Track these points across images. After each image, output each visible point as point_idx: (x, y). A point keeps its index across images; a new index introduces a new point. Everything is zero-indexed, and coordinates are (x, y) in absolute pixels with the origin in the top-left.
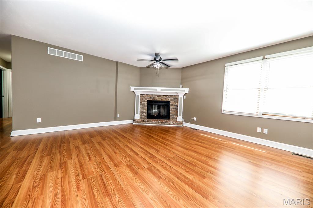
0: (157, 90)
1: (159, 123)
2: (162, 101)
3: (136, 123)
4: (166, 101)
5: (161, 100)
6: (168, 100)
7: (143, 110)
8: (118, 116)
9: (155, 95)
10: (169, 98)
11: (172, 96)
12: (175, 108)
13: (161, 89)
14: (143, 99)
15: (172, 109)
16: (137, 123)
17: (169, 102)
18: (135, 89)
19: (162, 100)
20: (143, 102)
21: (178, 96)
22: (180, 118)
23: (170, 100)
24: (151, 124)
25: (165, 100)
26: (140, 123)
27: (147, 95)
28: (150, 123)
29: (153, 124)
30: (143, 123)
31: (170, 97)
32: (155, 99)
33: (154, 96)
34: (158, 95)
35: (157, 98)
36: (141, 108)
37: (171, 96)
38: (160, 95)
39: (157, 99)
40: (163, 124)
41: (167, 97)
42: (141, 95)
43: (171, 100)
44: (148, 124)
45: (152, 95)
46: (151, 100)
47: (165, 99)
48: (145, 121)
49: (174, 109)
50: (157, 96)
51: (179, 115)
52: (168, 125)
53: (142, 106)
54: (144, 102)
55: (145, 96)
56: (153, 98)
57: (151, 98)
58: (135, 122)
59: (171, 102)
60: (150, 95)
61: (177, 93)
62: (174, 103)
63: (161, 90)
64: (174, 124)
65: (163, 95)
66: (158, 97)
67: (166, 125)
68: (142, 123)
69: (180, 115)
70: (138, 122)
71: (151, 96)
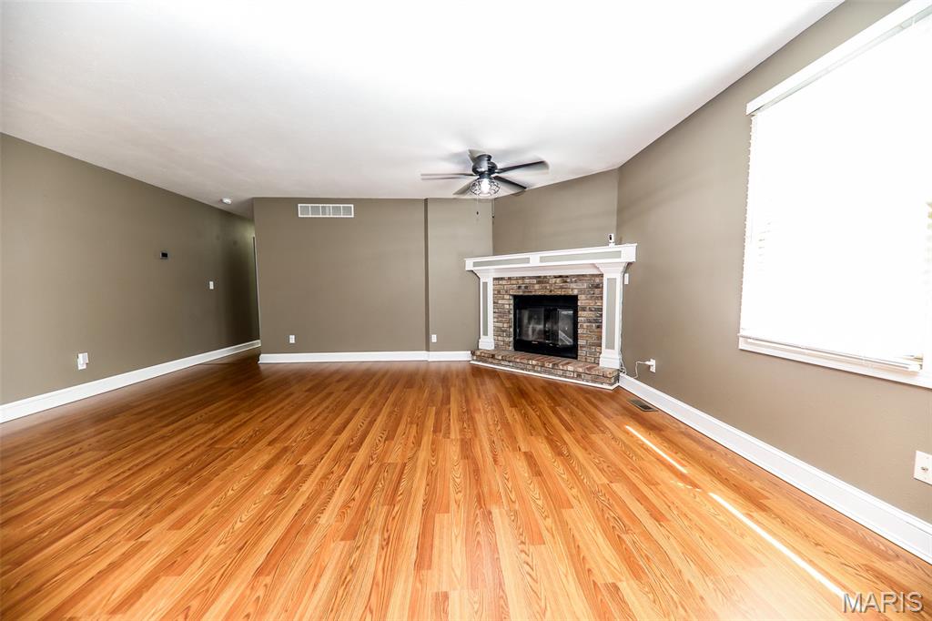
0: (527, 260)
1: (534, 366)
2: (551, 296)
3: (476, 360)
4: (565, 296)
5: (548, 293)
6: (570, 293)
7: (500, 325)
8: (434, 338)
9: (530, 278)
10: (573, 285)
11: (583, 275)
12: (596, 321)
13: (541, 258)
14: (499, 292)
15: (585, 325)
16: (479, 361)
17: (575, 298)
18: (476, 264)
19: (553, 293)
20: (500, 302)
21: (602, 275)
22: (610, 359)
23: (576, 292)
24: (512, 367)
25: (559, 293)
26: (486, 362)
27: (510, 279)
28: (511, 364)
29: (517, 368)
30: (494, 364)
31: (576, 282)
32: (531, 289)
33: (527, 281)
34: (539, 277)
35: (537, 287)
36: (496, 320)
37: (580, 277)
38: (545, 277)
39: (537, 290)
40: (545, 372)
41: (566, 282)
42: (495, 279)
43: (581, 291)
44: (506, 366)
45: (523, 278)
46: (521, 293)
47: (561, 288)
48: (496, 357)
49: (590, 322)
50: (535, 281)
51: (607, 347)
52: (560, 376)
53: (499, 314)
54: (503, 302)
55: (504, 282)
56: (526, 287)
57: (519, 287)
58: (475, 358)
59: (581, 297)
60: (517, 279)
61: (594, 266)
62: (592, 303)
63: (542, 260)
64: (579, 375)
65: (555, 277)
66: (539, 283)
67: (556, 375)
68: (491, 363)
69: (610, 346)
70: (480, 358)
71: (520, 282)
